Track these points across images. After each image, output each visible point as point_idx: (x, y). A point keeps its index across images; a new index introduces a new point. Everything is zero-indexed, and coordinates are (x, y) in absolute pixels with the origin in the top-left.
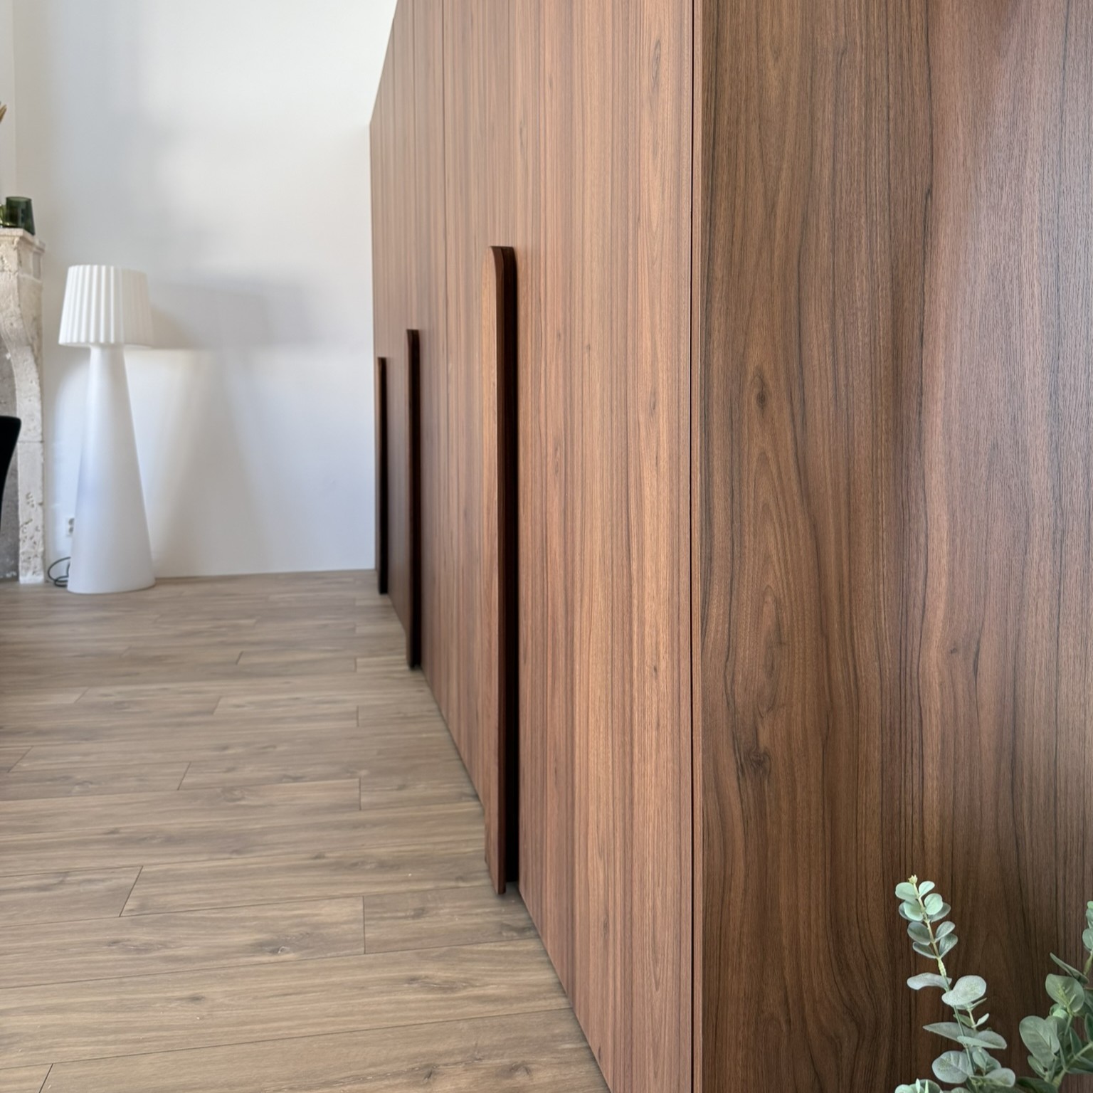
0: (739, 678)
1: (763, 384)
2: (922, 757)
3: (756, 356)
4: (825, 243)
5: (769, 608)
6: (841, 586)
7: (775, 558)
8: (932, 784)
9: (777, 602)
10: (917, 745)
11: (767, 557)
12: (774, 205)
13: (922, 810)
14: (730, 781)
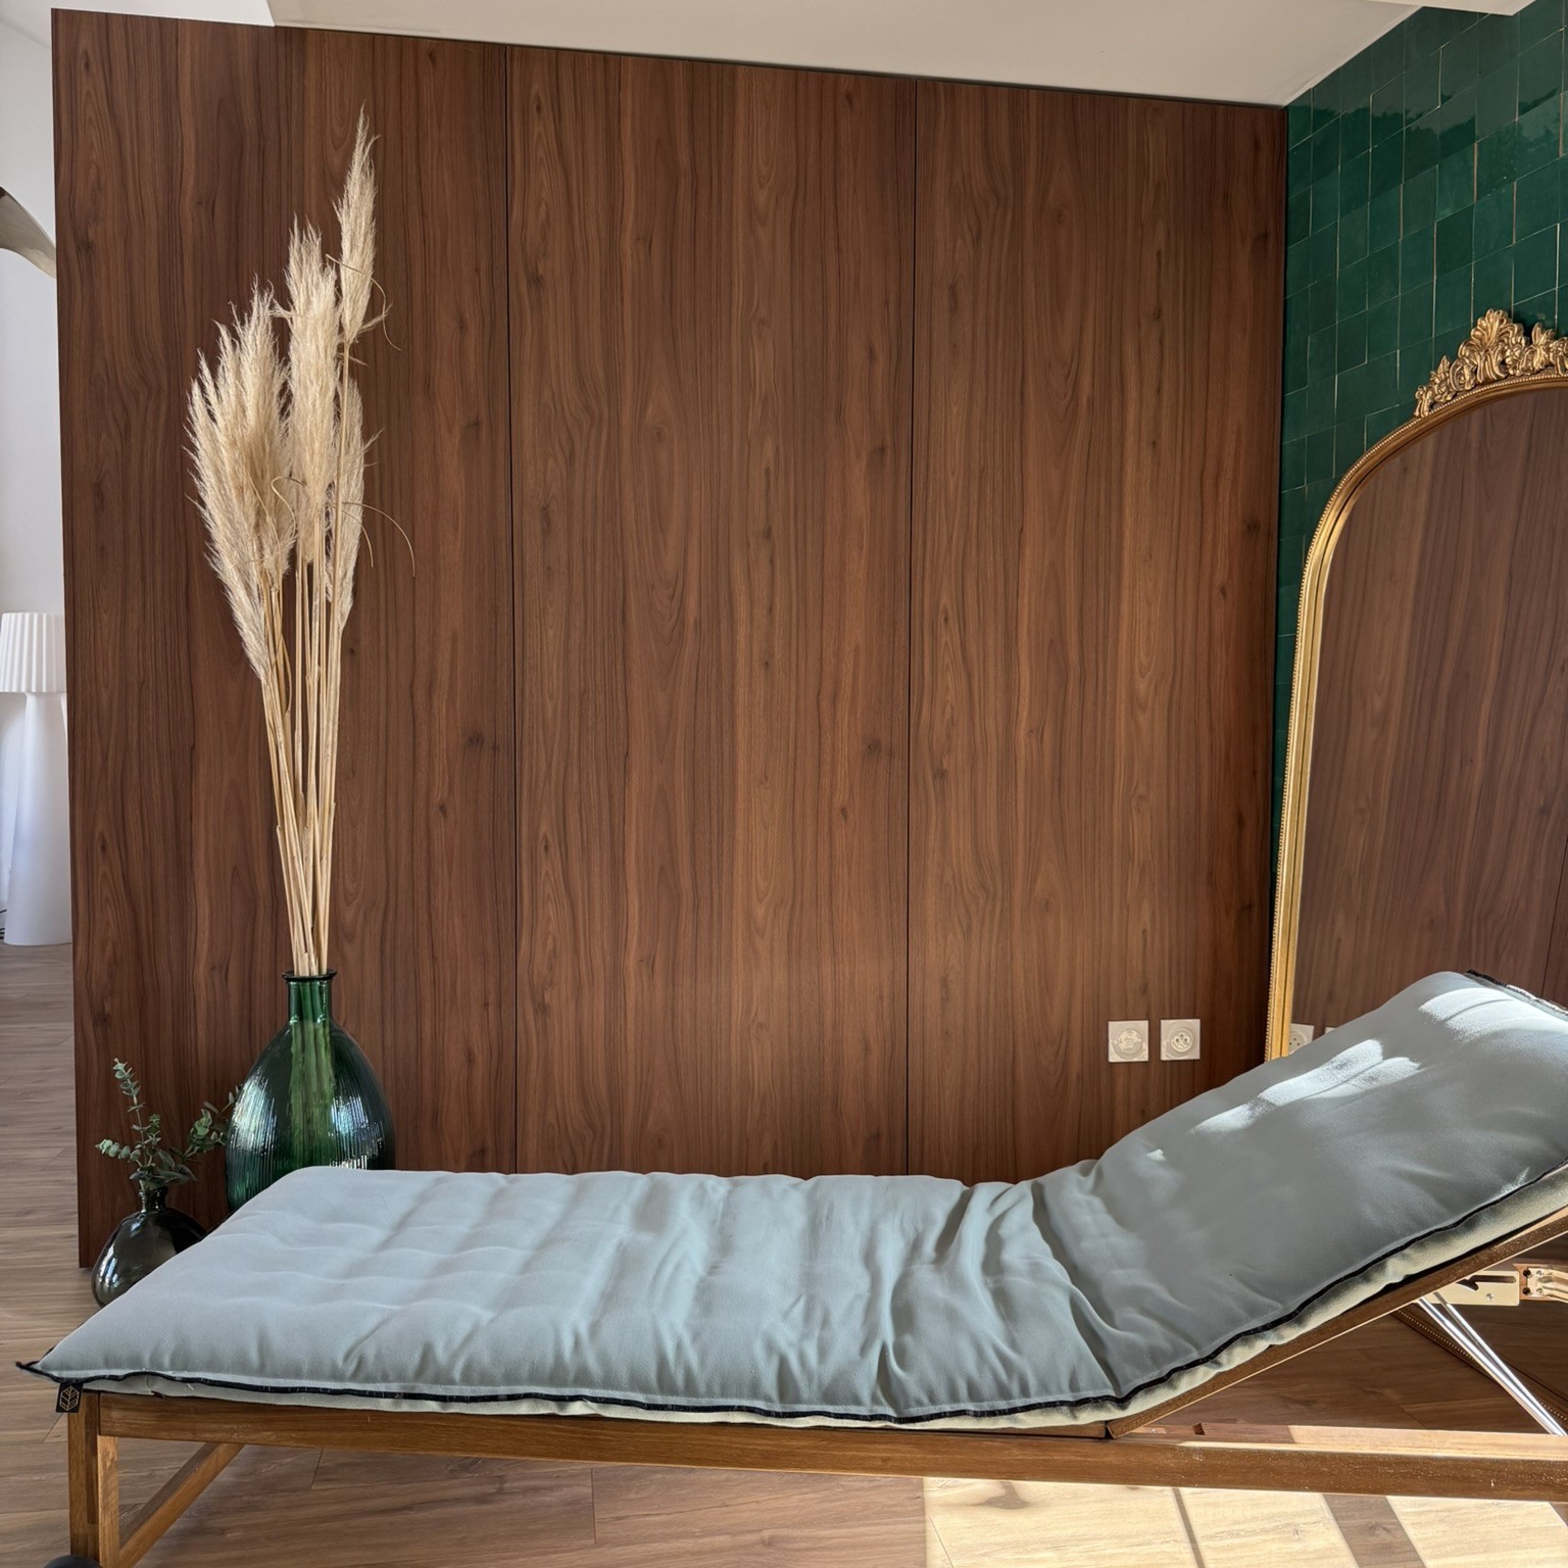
0: (94, 980)
1: (104, 840)
2: (196, 1020)
3: (100, 826)
4: (135, 773)
5: (109, 948)
6: (148, 936)
7: (112, 924)
8: (202, 1033)
9: (114, 944)
10: (192, 1014)
11: (108, 923)
12: (107, 757)
13: (196, 1046)
14: (89, 1027)
